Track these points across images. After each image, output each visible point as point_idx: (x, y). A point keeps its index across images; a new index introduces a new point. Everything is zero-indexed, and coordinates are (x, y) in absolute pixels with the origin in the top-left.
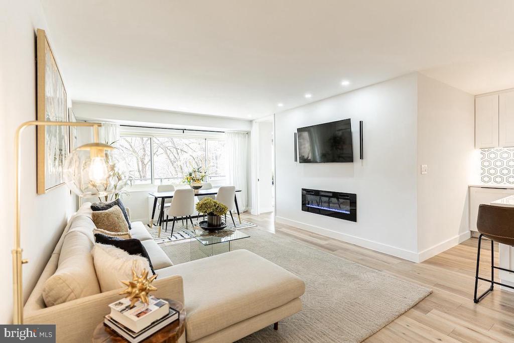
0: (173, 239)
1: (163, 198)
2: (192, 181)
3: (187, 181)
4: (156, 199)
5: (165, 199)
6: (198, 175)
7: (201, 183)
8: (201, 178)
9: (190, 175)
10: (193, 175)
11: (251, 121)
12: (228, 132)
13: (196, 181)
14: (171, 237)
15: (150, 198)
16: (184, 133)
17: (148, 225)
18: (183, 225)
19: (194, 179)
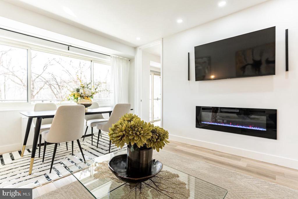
0: (53, 176)
1: (39, 118)
2: (79, 98)
3: (73, 98)
4: (31, 119)
5: (43, 120)
6: (88, 92)
7: (92, 101)
8: (91, 94)
9: (78, 90)
10: (81, 91)
11: (135, 48)
12: (113, 56)
13: (85, 98)
14: (50, 173)
15: (23, 118)
16: (69, 50)
17: (19, 152)
18: (67, 150)
19: (83, 96)
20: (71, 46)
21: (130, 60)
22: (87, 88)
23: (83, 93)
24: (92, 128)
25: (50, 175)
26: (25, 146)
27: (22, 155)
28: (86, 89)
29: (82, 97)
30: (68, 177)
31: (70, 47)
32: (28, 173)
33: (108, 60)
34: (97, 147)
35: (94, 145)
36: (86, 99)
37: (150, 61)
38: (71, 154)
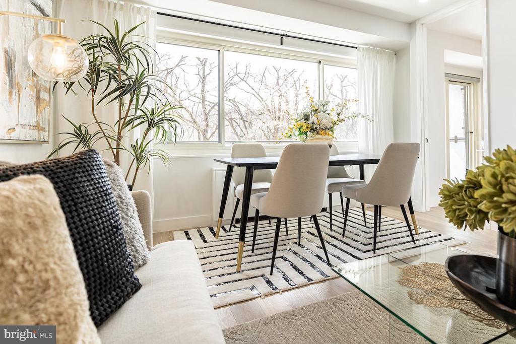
0: (278, 281)
1: (250, 168)
2: (309, 132)
3: (297, 132)
4: (230, 168)
5: (256, 173)
6: (325, 121)
8: (331, 125)
9: (306, 118)
10: (313, 119)
11: (410, 24)
12: (363, 48)
13: (321, 133)
14: (271, 274)
15: (215, 171)
16: (282, 44)
17: (210, 228)
18: (287, 235)
19: (316, 128)
20: (286, 36)
21: (398, 53)
22: (322, 113)
23: (316, 121)
24: (330, 195)
25: (272, 279)
26: (222, 220)
27: (216, 236)
28: (321, 115)
29: (314, 131)
30: (306, 288)
31: (284, 38)
32: (234, 269)
33: (353, 56)
34: (343, 235)
35: (334, 231)
36: (321, 135)
37: (445, 50)
38: (296, 243)
